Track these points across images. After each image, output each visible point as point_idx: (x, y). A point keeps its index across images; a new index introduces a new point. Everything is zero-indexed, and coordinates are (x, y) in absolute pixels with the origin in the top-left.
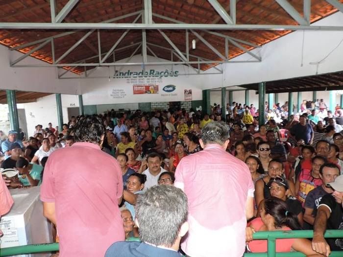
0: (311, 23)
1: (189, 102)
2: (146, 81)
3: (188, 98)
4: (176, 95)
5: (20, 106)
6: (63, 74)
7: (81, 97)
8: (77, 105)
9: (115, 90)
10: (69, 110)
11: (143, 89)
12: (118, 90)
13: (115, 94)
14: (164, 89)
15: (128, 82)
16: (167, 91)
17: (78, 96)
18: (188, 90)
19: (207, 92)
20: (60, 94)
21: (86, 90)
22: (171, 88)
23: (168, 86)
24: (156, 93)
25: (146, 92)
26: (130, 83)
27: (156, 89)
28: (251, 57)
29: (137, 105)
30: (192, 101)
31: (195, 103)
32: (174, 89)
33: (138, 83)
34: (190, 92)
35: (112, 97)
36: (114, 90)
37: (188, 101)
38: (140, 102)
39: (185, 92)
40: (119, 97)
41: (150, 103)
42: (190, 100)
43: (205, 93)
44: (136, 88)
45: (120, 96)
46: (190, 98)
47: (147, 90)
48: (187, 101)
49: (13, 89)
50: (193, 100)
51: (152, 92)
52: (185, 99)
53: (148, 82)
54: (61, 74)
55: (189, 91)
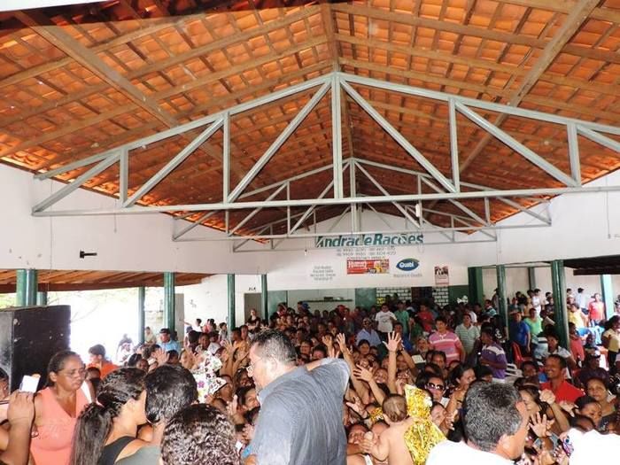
0: (583, 184)
1: (444, 287)
2: (367, 253)
3: (443, 281)
4: (419, 275)
5: (179, 290)
6: (240, 246)
7: (264, 278)
8: (259, 290)
9: (319, 268)
10: (247, 297)
11: (364, 265)
12: (323, 267)
13: (318, 274)
14: (398, 266)
15: (339, 255)
16: (404, 269)
17: (260, 276)
18: (441, 267)
19: (477, 271)
20: (234, 275)
21: (273, 268)
22: (410, 265)
23: (406, 261)
24: (385, 272)
25: (368, 271)
26: (342, 256)
27: (385, 265)
28: (532, 217)
29: (354, 291)
30: (449, 287)
31: (455, 291)
32: (416, 265)
33: (354, 256)
34: (445, 272)
35: (313, 278)
36: (316, 267)
37: (443, 285)
38: (358, 287)
39: (436, 271)
40: (324, 279)
41: (375, 289)
42: (446, 285)
43: (474, 273)
44: (352, 265)
45: (325, 276)
46: (446, 280)
47: (370, 267)
48: (439, 286)
49: (173, 271)
50: (451, 284)
51: (378, 270)
52: (437, 284)
53: (372, 254)
54: (236, 245)
55: (444, 268)
